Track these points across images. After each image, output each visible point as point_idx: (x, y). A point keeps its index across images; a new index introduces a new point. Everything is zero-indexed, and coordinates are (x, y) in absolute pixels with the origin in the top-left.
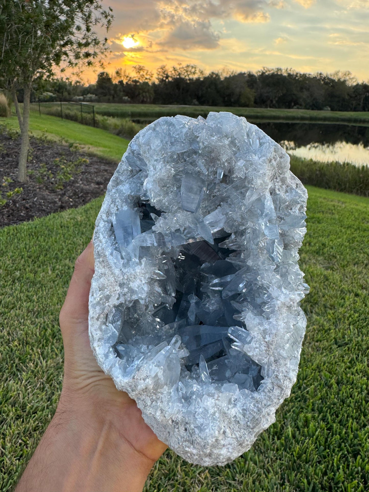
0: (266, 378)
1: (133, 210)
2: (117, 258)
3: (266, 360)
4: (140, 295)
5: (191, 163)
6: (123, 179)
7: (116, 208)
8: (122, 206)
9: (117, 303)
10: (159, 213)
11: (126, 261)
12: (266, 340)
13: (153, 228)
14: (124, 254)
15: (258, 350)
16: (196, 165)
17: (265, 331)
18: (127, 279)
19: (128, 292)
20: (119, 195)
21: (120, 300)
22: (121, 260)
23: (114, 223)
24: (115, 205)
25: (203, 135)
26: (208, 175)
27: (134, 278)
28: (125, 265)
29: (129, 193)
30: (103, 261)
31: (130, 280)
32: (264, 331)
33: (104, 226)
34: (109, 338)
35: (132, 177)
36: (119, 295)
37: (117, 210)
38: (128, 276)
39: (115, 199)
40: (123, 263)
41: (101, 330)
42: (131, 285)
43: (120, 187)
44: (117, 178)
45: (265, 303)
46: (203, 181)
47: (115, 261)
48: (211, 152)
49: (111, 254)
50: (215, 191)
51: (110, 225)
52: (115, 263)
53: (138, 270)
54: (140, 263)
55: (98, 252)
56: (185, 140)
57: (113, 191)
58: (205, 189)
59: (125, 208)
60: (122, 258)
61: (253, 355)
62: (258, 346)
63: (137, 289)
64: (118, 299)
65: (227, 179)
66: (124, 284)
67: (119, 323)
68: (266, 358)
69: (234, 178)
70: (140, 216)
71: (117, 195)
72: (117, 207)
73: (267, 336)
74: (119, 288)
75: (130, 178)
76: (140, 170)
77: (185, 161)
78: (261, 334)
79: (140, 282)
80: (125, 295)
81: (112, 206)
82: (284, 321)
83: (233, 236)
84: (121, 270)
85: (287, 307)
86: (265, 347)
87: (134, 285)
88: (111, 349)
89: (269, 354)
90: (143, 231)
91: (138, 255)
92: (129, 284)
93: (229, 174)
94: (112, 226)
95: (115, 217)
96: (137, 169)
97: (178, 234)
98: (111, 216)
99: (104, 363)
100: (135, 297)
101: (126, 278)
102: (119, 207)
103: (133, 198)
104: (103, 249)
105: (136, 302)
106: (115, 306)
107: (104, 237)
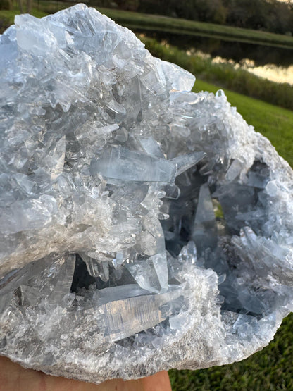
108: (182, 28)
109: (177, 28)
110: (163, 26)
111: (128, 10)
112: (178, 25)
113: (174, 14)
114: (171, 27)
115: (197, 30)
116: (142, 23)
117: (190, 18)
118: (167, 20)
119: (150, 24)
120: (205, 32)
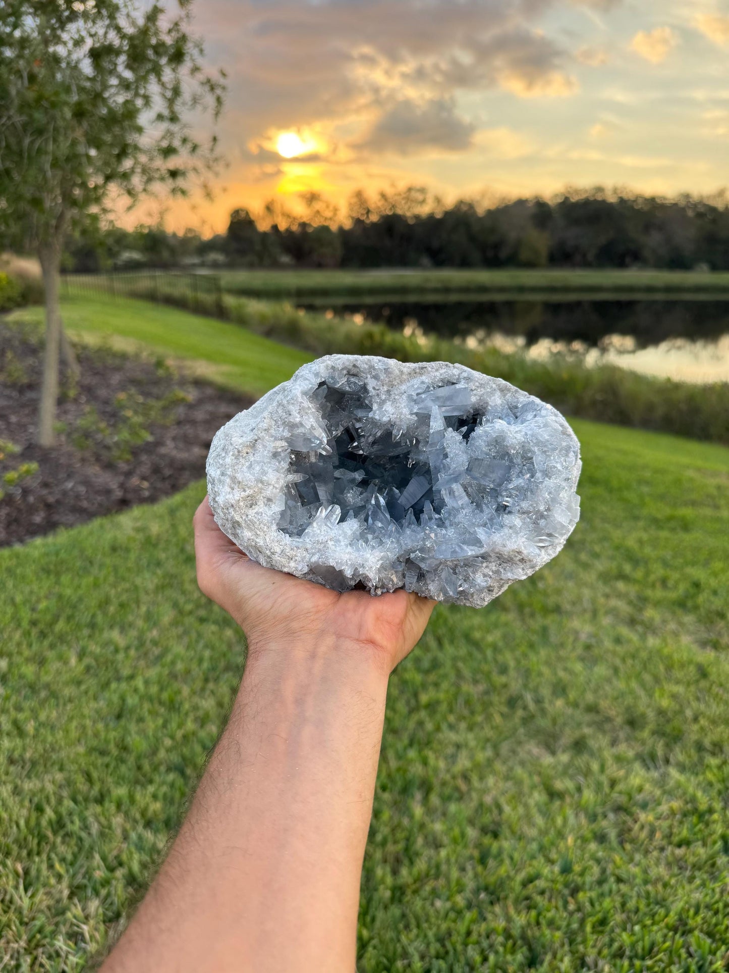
0: (291, 539)
1: (471, 408)
3: (308, 540)
4: (377, 412)
5: (521, 472)
6: (507, 397)
7: (474, 388)
8: (475, 395)
9: (370, 387)
10: (466, 436)
11: (415, 397)
12: (329, 542)
13: (451, 429)
14: (423, 396)
15: (319, 532)
16: (518, 476)
17: (338, 541)
18: (395, 399)
19: (381, 400)
20: (489, 392)
21: (373, 390)
22: (416, 392)
23: (457, 387)
24: (478, 387)
25: (550, 483)
26: (506, 490)
27: (396, 407)
28: (410, 396)
29: (490, 403)
30: (416, 373)
31: (393, 402)
32: (339, 539)
33: (454, 375)
34: (333, 378)
35: (510, 408)
36: (378, 390)
37: (472, 390)
38: (398, 399)
39: (484, 388)
40: (412, 395)
41: (343, 369)
42: (389, 403)
43: (498, 394)
44: (509, 391)
45: (366, 541)
46: (500, 485)
47: (416, 387)
48: (532, 491)
49: (423, 383)
50: (489, 498)
51: (455, 381)
52: (413, 386)
53: (406, 411)
54: (412, 414)
55: (426, 367)
56: (547, 465)
57: (494, 386)
58: (492, 486)
59: (474, 399)
60: (418, 394)
61: (314, 528)
62: (323, 532)
63: (383, 409)
64: (374, 388)
65: (503, 509)
66: (390, 395)
67: (348, 389)
69: (503, 517)
70: (463, 415)
71: (489, 390)
73: (333, 543)
74: (386, 389)
75: (508, 405)
76: (516, 417)
77: (524, 465)
78: (335, 537)
79: (391, 413)
80: (378, 395)
81: (477, 384)
82: (348, 560)
83: (437, 516)
84: (405, 392)
85: (363, 565)
86: (322, 540)
87: (388, 407)
88: (323, 380)
89: (314, 543)
90: (447, 418)
91: (421, 411)
92: (389, 401)
93: (507, 512)
94: (453, 384)
95: (463, 387)
96: (518, 414)
97: (442, 457)
98: (465, 383)
99: (310, 371)
100: (375, 407)
101: (397, 397)
102: (475, 392)
103: (485, 408)
106: (366, 384)
107: (441, 374)
108: (447, 290)
109: (436, 290)
110: (403, 290)
111: (320, 266)
112: (439, 285)
113: (425, 260)
114: (421, 290)
115: (483, 289)
116: (354, 291)
117: (465, 263)
118: (410, 276)
119: (373, 291)
120: (502, 289)
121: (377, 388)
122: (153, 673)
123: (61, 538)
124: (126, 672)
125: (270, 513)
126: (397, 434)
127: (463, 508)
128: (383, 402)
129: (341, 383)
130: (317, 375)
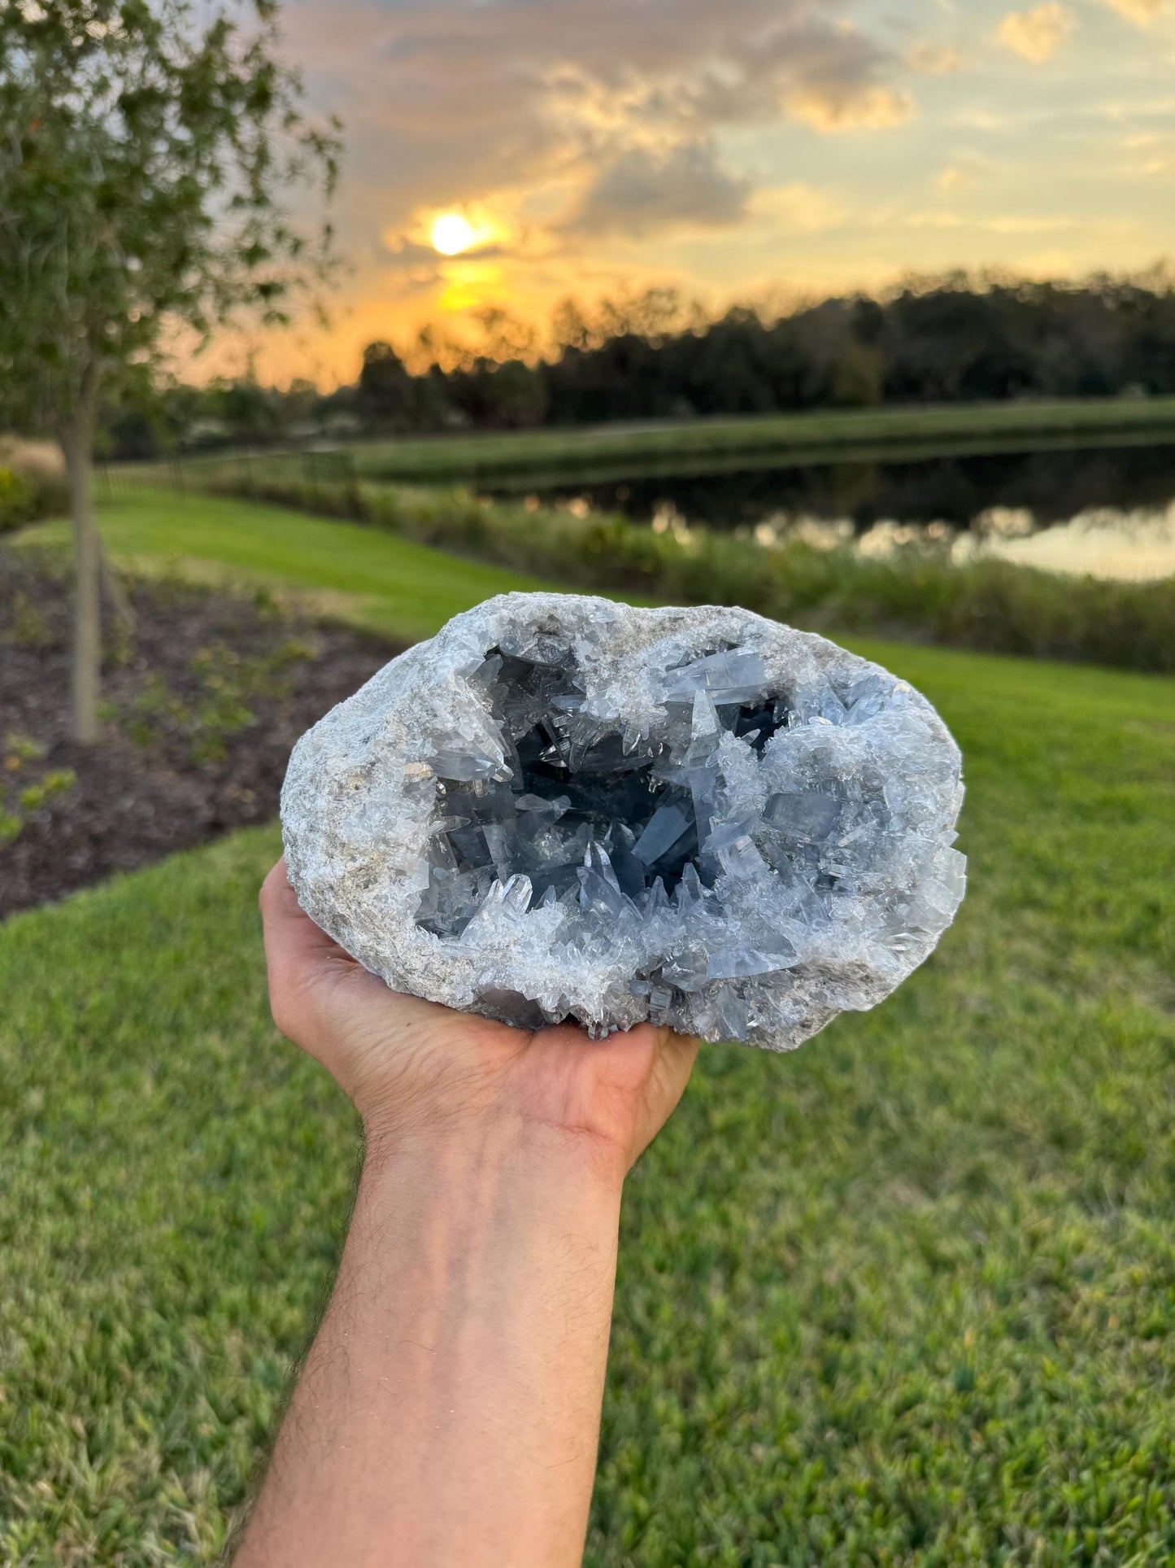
0: (441, 943)
1: (764, 690)
2: (669, 657)
3: (472, 945)
4: (595, 702)
5: (861, 815)
6: (828, 667)
7: (769, 654)
8: (772, 666)
9: (580, 657)
10: (759, 745)
11: (664, 674)
12: (512, 947)
13: (730, 734)
14: (679, 672)
15: (493, 929)
16: (856, 823)
17: (528, 944)
18: (626, 677)
19: (602, 679)
20: (796, 660)
21: (586, 662)
22: (665, 665)
23: (740, 652)
24: (776, 651)
25: (916, 838)
26: (834, 848)
27: (628, 692)
28: (654, 673)
29: (799, 681)
30: (664, 629)
31: (623, 684)
32: (529, 942)
33: (733, 629)
34: (512, 640)
35: (833, 688)
36: (595, 661)
37: (766, 658)
38: (633, 678)
39: (788, 652)
40: (658, 670)
41: (530, 624)
42: (615, 685)
43: (812, 662)
44: (831, 655)
45: (580, 945)
46: (822, 836)
47: (664, 655)
48: (883, 854)
49: (677, 647)
50: (803, 861)
51: (734, 641)
52: (659, 653)
53: (647, 700)
54: (657, 706)
55: (682, 618)
56: (909, 803)
57: (805, 648)
58: (807, 839)
59: (769, 675)
60: (669, 668)
61: (483, 920)
62: (500, 929)
63: (606, 697)
64: (588, 658)
65: (828, 884)
66: (617, 670)
67: (539, 658)
68: (478, 945)
69: (829, 898)
70: (748, 703)
71: (796, 656)
72: (772, 656)
73: (519, 948)
74: (610, 660)
75: (830, 682)
76: (846, 705)
77: (866, 803)
78: (522, 937)
79: (621, 703)
80: (595, 671)
81: (775, 646)
82: (548, 982)
83: (707, 893)
84: (645, 665)
85: (575, 989)
86: (499, 943)
87: (615, 693)
88: (494, 645)
89: (484, 950)
90: (721, 710)
91: (673, 700)
92: (617, 681)
93: (836, 889)
94: (732, 646)
95: (750, 652)
96: (850, 699)
97: (713, 782)
98: (752, 644)
99: (469, 630)
100: (591, 693)
101: (630, 674)
102: (770, 661)
103: (788, 689)
104: (687, 628)
105: (581, 695)
106: (571, 651)
107: (710, 630)
108: (720, 452)
109: (702, 454)
110: (649, 457)
111: (511, 425)
112: (706, 445)
113: (683, 407)
114: (677, 455)
115: (779, 447)
116: (570, 463)
117: (747, 407)
118: (660, 434)
119: (600, 461)
120: (810, 446)
121: (594, 657)
122: (277, 1100)
123: (118, 890)
124: (233, 1100)
125: (401, 896)
126: (631, 743)
127: (755, 881)
128: (605, 684)
129: (528, 649)
130: (483, 636)
